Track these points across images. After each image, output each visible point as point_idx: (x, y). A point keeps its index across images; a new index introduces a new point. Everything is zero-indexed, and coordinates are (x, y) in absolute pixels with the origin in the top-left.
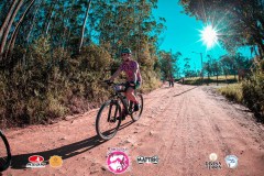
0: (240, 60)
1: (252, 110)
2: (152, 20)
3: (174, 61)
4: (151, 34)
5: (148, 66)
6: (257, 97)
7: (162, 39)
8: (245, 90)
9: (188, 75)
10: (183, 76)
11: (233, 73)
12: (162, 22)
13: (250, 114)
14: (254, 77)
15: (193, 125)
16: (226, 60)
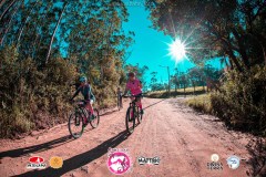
0: (209, 71)
1: (222, 119)
2: (121, 34)
3: (140, 75)
4: (119, 47)
5: (113, 80)
6: (228, 106)
7: (130, 53)
8: (214, 100)
9: (154, 88)
10: (149, 89)
11: (202, 84)
12: (131, 36)
13: (220, 123)
14: (225, 87)
15: (157, 140)
16: (194, 73)
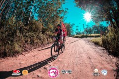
0: (101, 27)
1: (107, 49)
2: (62, 9)
3: (71, 27)
4: (61, 15)
6: (109, 44)
8: (103, 40)
9: (77, 33)
10: (75, 34)
11: (98, 33)
12: (67, 10)
13: (105, 51)
14: (108, 35)
16: (95, 27)
